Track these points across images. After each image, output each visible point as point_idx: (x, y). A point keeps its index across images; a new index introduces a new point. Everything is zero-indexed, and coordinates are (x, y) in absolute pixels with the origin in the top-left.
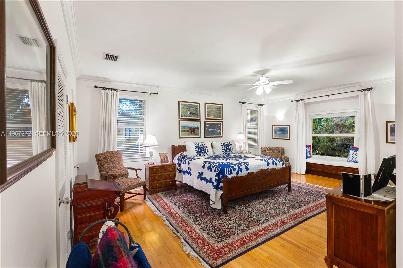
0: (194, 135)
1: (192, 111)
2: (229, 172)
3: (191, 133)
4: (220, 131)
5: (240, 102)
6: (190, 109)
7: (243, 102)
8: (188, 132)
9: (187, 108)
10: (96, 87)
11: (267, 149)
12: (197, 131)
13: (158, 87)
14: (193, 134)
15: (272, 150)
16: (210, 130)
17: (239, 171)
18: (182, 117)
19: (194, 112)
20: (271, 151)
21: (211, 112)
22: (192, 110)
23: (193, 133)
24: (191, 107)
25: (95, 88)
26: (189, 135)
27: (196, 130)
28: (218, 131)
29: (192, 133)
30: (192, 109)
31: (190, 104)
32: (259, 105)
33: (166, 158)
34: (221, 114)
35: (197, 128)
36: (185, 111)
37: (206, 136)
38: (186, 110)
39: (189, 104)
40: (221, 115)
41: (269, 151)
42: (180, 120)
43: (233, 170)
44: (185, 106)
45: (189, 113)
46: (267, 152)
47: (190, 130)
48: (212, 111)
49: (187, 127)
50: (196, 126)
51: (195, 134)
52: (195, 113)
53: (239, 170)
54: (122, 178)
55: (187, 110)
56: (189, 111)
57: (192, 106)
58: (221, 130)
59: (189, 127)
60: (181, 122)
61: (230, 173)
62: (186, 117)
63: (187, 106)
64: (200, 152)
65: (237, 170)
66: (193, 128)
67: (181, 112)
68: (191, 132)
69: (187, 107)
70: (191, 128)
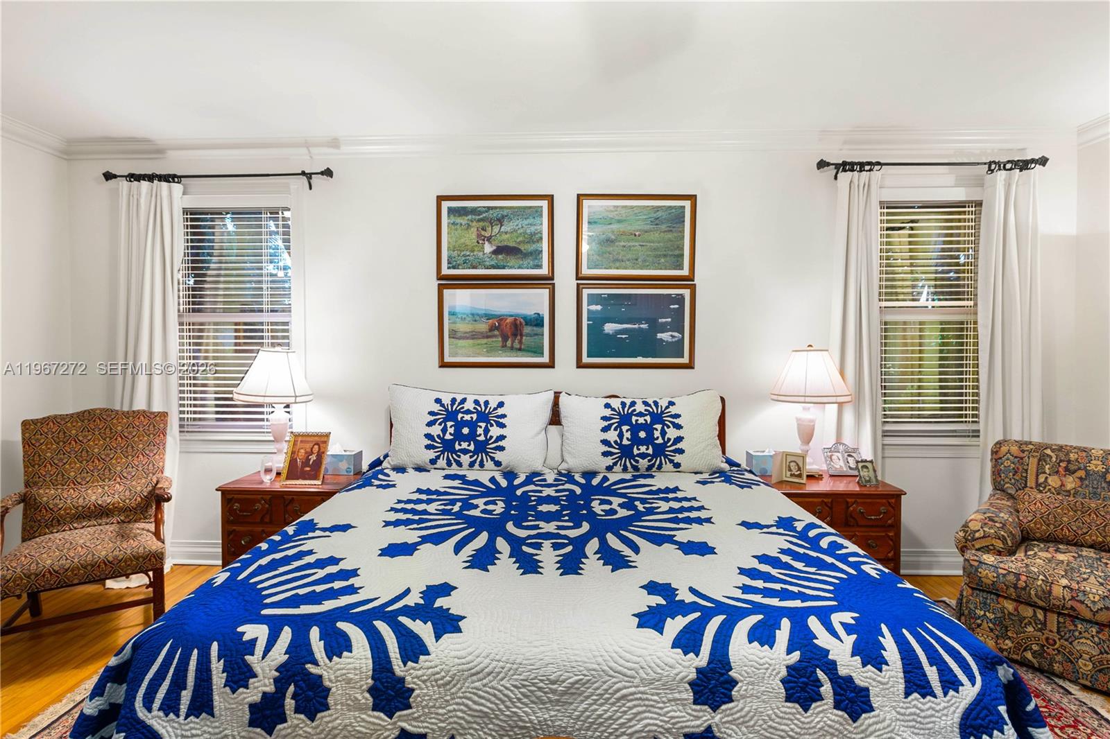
0: (520, 353)
1: (508, 236)
2: (179, 684)
3: (500, 344)
4: (676, 334)
5: (822, 164)
6: (496, 229)
7: (845, 164)
8: (485, 341)
9: (481, 224)
10: (109, 176)
11: (1043, 459)
12: (536, 335)
13: (335, 143)
14: (512, 348)
15: (1081, 473)
16: (610, 328)
17: (289, 703)
18: (454, 268)
19: (520, 243)
20: (1070, 483)
21: (612, 241)
22: (506, 233)
23: (509, 343)
24: (500, 221)
25: (107, 180)
26: (491, 350)
27: (527, 330)
28: (665, 336)
29: (504, 346)
30: (508, 229)
31: (496, 208)
32: (993, 166)
33: (313, 458)
34: (682, 249)
35: (537, 322)
36: (468, 242)
37: (585, 359)
38: (474, 236)
39: (489, 208)
40: (682, 255)
41: (1054, 481)
42: (447, 282)
43: (218, 677)
44: (470, 217)
45: (488, 248)
46: (1031, 482)
47: (497, 328)
48: (623, 234)
49: (478, 318)
50: (530, 312)
51: (520, 349)
52: (522, 247)
53: (292, 688)
54: (104, 520)
55: (479, 236)
56: (489, 239)
57: (503, 217)
58: (682, 333)
59: (488, 316)
60: (447, 293)
61: (186, 696)
62: (474, 267)
63: (477, 217)
64: (448, 446)
65: (263, 683)
66: (509, 320)
67: (449, 248)
68: (500, 339)
69: (479, 221)
70: (501, 318)
